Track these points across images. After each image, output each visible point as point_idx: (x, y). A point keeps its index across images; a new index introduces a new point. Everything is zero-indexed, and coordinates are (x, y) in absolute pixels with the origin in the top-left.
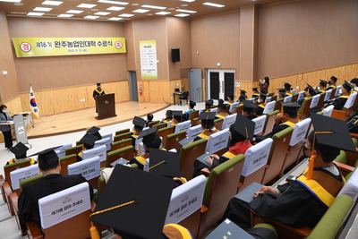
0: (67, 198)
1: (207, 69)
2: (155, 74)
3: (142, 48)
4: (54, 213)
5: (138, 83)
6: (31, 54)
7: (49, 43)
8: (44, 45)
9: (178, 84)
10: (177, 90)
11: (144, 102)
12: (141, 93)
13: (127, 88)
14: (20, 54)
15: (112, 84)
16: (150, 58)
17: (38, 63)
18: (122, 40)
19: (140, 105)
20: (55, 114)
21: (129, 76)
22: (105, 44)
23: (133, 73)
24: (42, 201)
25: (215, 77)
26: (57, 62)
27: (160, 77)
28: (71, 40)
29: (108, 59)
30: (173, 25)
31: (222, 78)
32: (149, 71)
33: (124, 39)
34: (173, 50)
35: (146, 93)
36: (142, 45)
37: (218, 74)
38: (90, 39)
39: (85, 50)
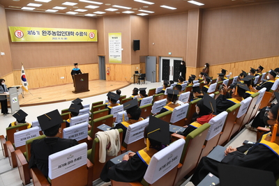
0: (70, 155)
1: (160, 57)
2: (119, 59)
3: (110, 39)
4: (60, 166)
5: (107, 66)
6: (23, 40)
7: (39, 33)
8: (34, 33)
9: (138, 68)
10: (137, 72)
11: (110, 80)
12: (108, 74)
13: (98, 69)
14: (14, 39)
16: (116, 46)
17: (28, 47)
18: (95, 32)
19: (107, 83)
20: (40, 88)
21: (99, 60)
22: (81, 34)
23: (103, 58)
24: (51, 157)
25: (166, 63)
26: (43, 47)
27: (124, 61)
28: (55, 30)
29: (83, 46)
30: (135, 21)
31: (172, 64)
32: (115, 56)
34: (134, 41)
35: (112, 74)
36: (111, 36)
37: (169, 60)
38: (70, 30)
39: (66, 39)
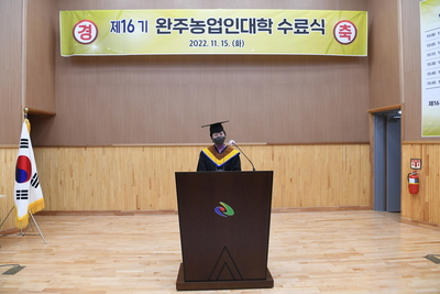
6: (94, 50)
7: (145, 27)
8: (130, 28)
12: (414, 190)
13: (366, 167)
14: (71, 48)
15: (317, 148)
18: (360, 19)
20: (139, 212)
21: (373, 130)
22: (301, 27)
23: (389, 120)
26: (162, 75)
28: (202, 15)
29: (310, 75)
33: (365, 15)
36: (430, 10)
38: (257, 14)
39: (238, 43)
